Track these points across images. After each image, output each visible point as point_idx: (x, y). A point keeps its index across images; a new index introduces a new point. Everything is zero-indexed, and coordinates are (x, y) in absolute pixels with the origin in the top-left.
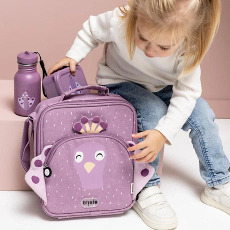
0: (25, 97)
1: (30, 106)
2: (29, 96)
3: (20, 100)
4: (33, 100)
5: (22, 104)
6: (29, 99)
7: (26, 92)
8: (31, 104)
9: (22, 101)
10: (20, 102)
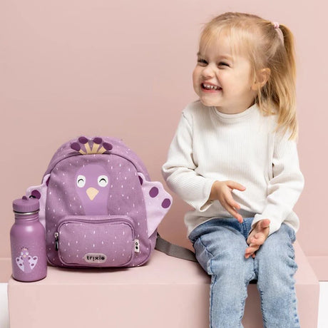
0: (25, 256)
1: (32, 267)
2: (29, 254)
3: (18, 260)
4: (35, 259)
5: (21, 265)
6: (29, 258)
7: (25, 249)
8: (33, 265)
9: (21, 261)
10: (18, 263)
